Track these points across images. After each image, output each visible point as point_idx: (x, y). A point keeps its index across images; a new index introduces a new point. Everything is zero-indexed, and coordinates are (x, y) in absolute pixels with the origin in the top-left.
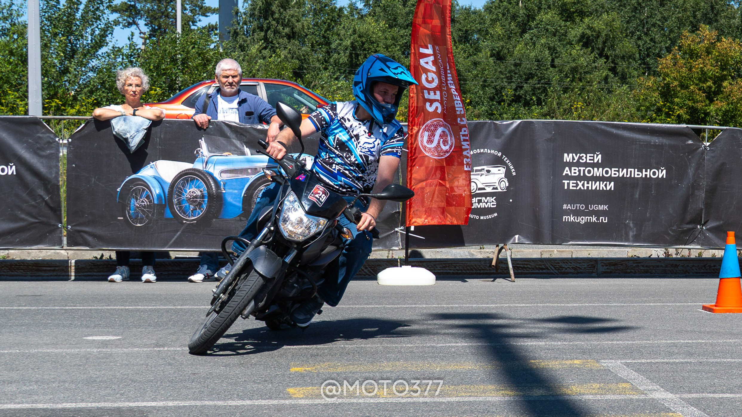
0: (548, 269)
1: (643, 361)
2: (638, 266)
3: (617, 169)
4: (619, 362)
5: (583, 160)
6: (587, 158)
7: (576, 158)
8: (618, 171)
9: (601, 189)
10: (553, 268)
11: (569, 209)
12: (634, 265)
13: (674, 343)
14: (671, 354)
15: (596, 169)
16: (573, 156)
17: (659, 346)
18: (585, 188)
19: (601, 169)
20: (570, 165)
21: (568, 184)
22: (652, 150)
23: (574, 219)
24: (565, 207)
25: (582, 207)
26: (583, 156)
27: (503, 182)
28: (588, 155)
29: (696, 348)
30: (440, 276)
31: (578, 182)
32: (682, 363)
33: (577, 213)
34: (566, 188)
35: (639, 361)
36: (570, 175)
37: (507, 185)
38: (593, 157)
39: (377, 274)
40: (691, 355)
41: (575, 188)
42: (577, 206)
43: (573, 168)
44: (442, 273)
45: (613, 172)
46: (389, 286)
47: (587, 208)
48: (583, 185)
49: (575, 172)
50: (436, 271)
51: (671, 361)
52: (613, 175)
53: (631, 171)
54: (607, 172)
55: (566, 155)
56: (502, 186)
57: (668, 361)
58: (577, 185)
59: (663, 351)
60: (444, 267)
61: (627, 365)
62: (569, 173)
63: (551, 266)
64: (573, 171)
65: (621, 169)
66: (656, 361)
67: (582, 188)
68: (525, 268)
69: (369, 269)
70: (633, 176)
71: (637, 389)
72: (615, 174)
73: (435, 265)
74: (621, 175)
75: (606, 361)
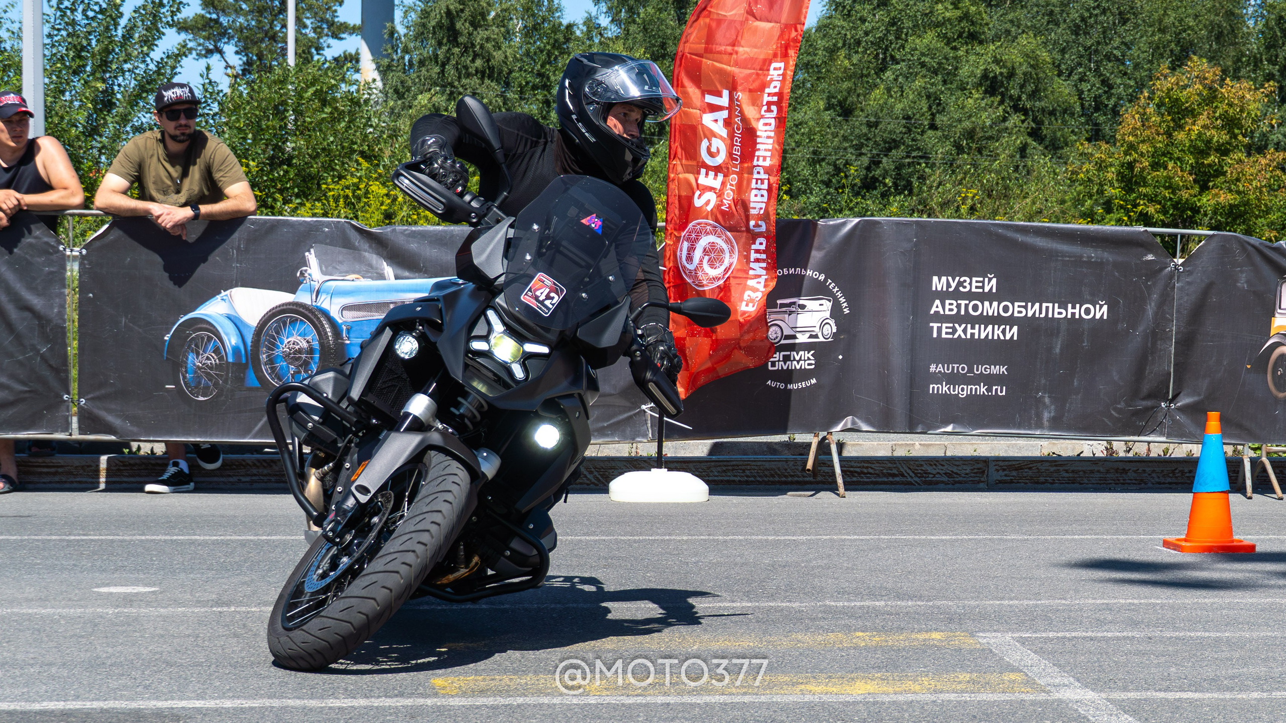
0: (903, 475)
1: (1051, 635)
2: (1058, 471)
3: (1023, 304)
4: (1008, 636)
5: (965, 287)
6: (972, 284)
7: (954, 285)
8: (1026, 307)
9: (996, 337)
10: (911, 474)
11: (940, 372)
12: (1052, 469)
13: (1107, 604)
14: (1101, 623)
15: (987, 304)
16: (948, 280)
17: (1081, 610)
18: (969, 336)
19: (995, 304)
20: (943, 296)
21: (939, 330)
22: (1084, 270)
23: (949, 389)
24: (933, 368)
25: (963, 369)
26: (965, 281)
27: (827, 326)
28: (974, 279)
29: (1145, 614)
30: (716, 487)
31: (957, 326)
32: (1118, 638)
33: (954, 379)
34: (935, 335)
35: (1044, 635)
36: (942, 312)
37: (834, 330)
38: (983, 282)
39: (609, 483)
40: (1134, 624)
41: (951, 336)
42: (953, 368)
43: (947, 302)
44: (722, 481)
45: (1017, 309)
46: (629, 503)
47: (971, 370)
48: (965, 331)
49: (950, 307)
50: (710, 478)
51: (1100, 635)
52: (1016, 314)
53: (1047, 308)
54: (1006, 309)
55: (935, 279)
56: (825, 333)
57: (1093, 635)
58: (955, 331)
59: (1088, 617)
60: (725, 471)
61: (1023, 641)
62: (940, 309)
63: (909, 471)
64: (947, 307)
65: (1030, 304)
66: (1073, 634)
67: (963, 336)
68: (865, 474)
69: (596, 473)
70: (1050, 315)
71: (1034, 683)
72: (1020, 312)
73: (709, 468)
74: (1030, 315)
75: (987, 634)
